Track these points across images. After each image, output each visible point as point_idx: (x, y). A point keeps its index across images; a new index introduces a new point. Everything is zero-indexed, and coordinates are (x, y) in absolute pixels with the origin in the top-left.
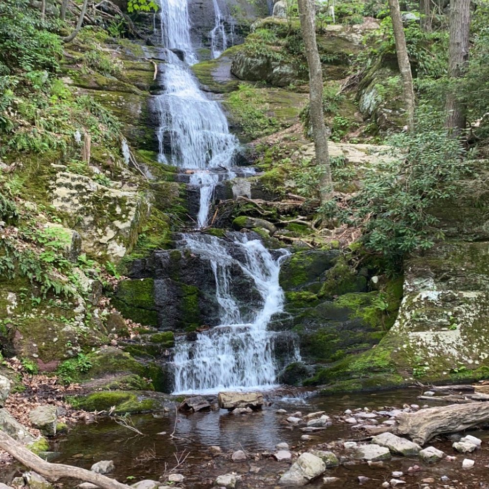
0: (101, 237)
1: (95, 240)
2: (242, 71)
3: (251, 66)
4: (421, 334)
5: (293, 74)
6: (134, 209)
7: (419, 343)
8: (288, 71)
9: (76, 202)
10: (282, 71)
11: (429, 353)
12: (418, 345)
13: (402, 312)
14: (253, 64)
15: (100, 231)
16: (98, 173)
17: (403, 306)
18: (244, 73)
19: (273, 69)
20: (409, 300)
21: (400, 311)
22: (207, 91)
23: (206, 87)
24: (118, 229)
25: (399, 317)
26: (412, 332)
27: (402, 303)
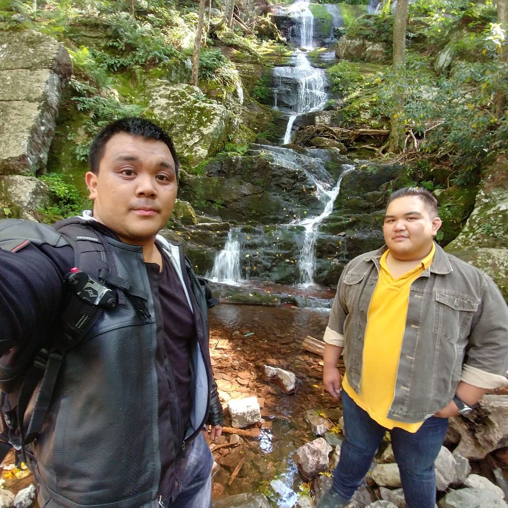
0: (188, 140)
1: (183, 143)
2: (344, 51)
3: (350, 47)
4: (494, 252)
5: (381, 52)
6: (218, 118)
7: (490, 261)
8: (378, 49)
9: (172, 110)
10: (373, 49)
11: (500, 273)
12: (488, 263)
13: (470, 224)
14: (352, 45)
15: (188, 135)
16: (198, 91)
17: (474, 218)
18: (345, 53)
19: (366, 48)
20: (481, 212)
21: (468, 224)
22: (316, 67)
23: (316, 65)
24: (202, 135)
25: (466, 229)
26: (480, 247)
27: (472, 214)
